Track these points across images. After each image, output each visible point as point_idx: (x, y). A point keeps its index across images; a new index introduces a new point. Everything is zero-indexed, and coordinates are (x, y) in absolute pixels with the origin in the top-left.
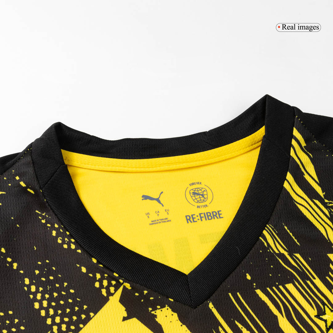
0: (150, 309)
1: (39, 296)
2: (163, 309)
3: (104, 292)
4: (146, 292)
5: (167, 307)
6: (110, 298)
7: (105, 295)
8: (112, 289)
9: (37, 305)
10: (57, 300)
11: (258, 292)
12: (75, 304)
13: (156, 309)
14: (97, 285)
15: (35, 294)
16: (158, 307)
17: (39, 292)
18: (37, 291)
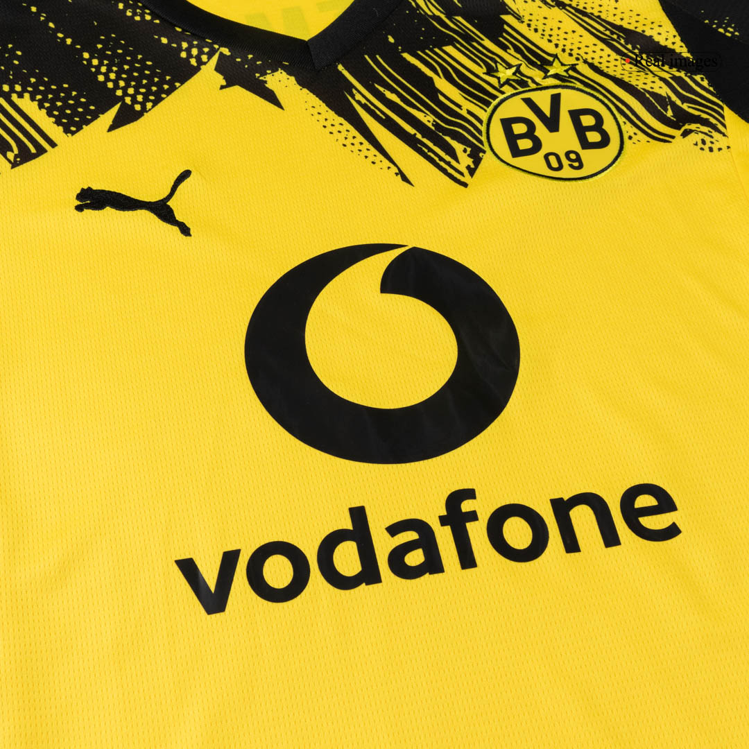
0: (257, 75)
1: (103, 69)
2: (275, 74)
3: (193, 62)
4: (250, 56)
5: (280, 70)
6: (203, 67)
7: (195, 64)
8: (204, 58)
9: (101, 78)
10: (129, 72)
11: (406, 55)
12: (154, 74)
13: (266, 74)
14: (184, 55)
15: (98, 68)
16: (268, 72)
17: (104, 65)
18: (101, 64)
